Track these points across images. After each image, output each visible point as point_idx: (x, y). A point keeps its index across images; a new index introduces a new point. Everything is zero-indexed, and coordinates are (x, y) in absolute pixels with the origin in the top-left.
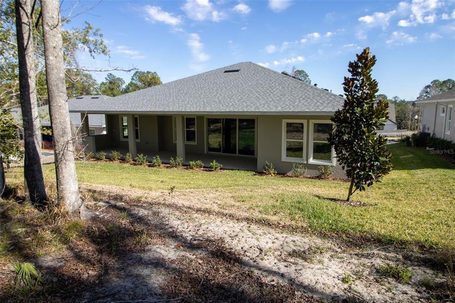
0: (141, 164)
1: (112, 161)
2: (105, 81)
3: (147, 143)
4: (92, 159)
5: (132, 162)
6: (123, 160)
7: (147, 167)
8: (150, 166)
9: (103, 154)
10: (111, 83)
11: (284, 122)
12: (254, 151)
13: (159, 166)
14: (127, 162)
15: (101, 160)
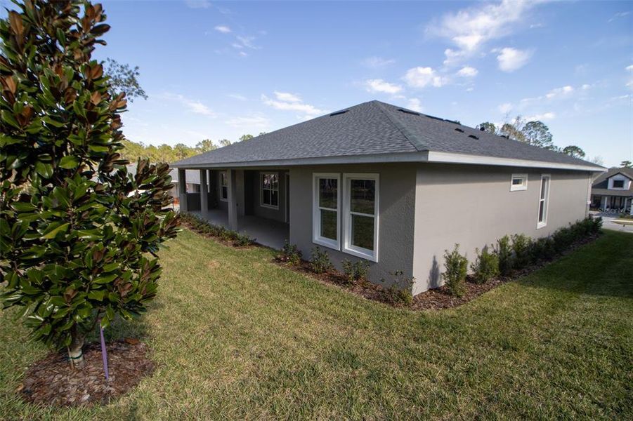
11: (317, 176)
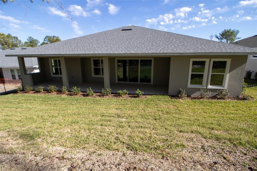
0: (76, 95)
1: (50, 92)
2: (27, 41)
3: (73, 78)
4: (32, 92)
5: (68, 93)
6: (60, 92)
7: (82, 96)
8: (84, 95)
9: (41, 88)
10: (31, 42)
11: (192, 60)
12: (151, 79)
13: (92, 95)
14: (64, 93)
15: (40, 92)
